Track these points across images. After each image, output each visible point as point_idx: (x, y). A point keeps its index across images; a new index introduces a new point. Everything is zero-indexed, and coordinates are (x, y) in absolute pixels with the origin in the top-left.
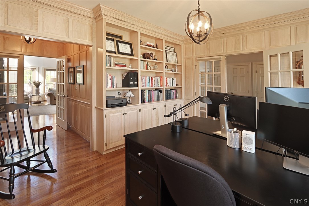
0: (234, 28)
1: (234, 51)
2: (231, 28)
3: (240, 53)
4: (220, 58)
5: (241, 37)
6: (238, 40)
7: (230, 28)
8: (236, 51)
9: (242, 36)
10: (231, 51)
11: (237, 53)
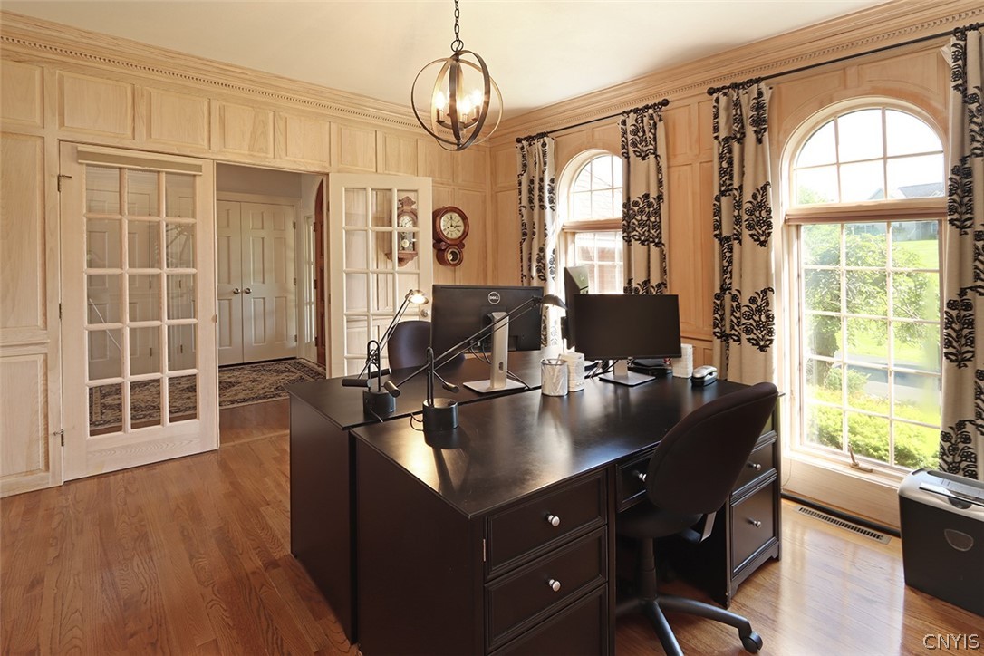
0: (255, 79)
1: (247, 152)
2: (247, 77)
3: (267, 164)
4: (199, 168)
5: (271, 115)
6: (263, 121)
7: (242, 76)
8: (254, 156)
9: (274, 116)
10: (238, 153)
11: (258, 163)
